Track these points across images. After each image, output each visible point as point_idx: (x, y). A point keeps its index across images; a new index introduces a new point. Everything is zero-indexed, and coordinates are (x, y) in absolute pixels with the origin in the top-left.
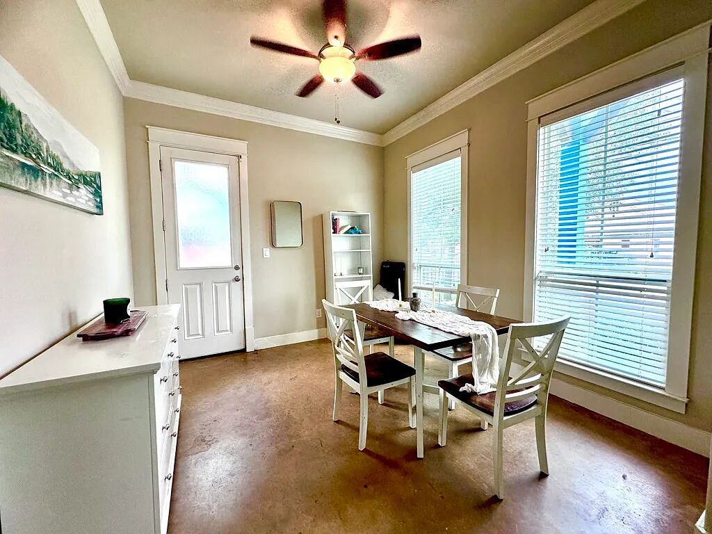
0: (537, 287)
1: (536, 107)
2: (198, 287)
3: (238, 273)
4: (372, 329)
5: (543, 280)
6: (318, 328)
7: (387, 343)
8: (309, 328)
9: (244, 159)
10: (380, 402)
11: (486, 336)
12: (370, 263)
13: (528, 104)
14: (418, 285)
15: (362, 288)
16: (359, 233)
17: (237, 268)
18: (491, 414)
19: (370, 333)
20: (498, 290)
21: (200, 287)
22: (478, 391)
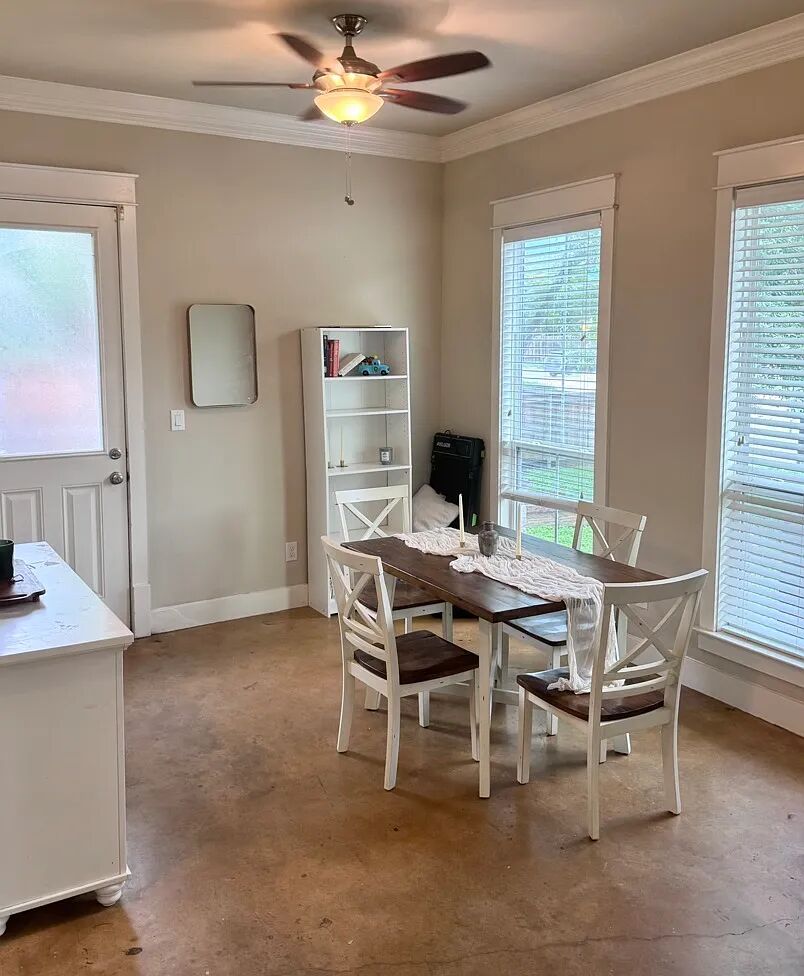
0: (726, 511)
1: (734, 164)
2: (32, 498)
3: (117, 466)
4: (409, 588)
5: (736, 497)
6: (289, 584)
7: (438, 616)
8: (268, 585)
9: (129, 214)
10: (421, 723)
11: (591, 602)
12: (406, 439)
13: (717, 157)
14: (513, 491)
15: (387, 502)
16: (384, 373)
17: (114, 455)
18: (585, 718)
19: (405, 595)
20: (645, 518)
21: (38, 499)
22: (575, 688)
